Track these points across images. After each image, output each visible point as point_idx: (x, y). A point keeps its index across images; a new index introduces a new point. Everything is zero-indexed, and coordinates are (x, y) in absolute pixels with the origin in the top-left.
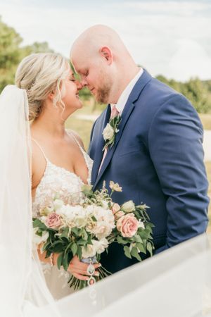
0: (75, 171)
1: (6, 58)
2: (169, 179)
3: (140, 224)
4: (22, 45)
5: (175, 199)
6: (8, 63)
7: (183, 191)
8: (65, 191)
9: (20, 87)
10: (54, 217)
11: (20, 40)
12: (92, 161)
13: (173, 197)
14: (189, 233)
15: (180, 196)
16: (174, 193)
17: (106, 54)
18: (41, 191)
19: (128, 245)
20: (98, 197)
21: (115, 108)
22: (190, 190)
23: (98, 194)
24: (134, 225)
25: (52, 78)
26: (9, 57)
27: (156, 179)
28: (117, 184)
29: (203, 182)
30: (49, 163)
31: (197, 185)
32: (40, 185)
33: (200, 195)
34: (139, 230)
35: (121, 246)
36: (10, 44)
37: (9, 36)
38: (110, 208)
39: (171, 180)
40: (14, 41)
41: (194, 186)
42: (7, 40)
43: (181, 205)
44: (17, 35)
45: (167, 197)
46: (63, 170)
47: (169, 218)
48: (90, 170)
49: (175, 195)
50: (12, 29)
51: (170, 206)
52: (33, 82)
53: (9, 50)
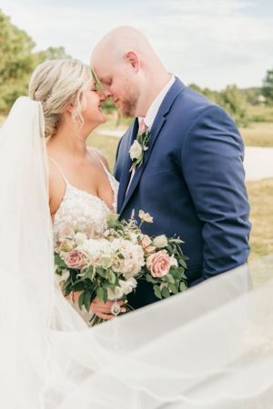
0: (98, 194)
1: (17, 65)
2: (205, 203)
3: (173, 262)
4: (35, 51)
5: (212, 225)
6: (19, 71)
7: (222, 216)
8: (88, 217)
9: (34, 99)
10: (75, 255)
11: (33, 45)
12: (118, 184)
13: (209, 223)
14: (228, 263)
15: (218, 222)
16: (211, 219)
17: (132, 59)
18: (60, 217)
19: (159, 284)
20: (126, 229)
21: (143, 123)
22: (229, 215)
23: (125, 225)
24: (166, 263)
25: (71, 88)
26: (21, 65)
27: (190, 203)
28: (148, 214)
29: (245, 206)
30: (69, 186)
31: (237, 209)
32: (59, 211)
33: (240, 220)
34: (172, 268)
35: (151, 285)
36: (21, 49)
37: (19, 41)
38: (140, 242)
39: (207, 204)
40: (26, 45)
41: (234, 211)
42: (18, 45)
43: (219, 233)
44: (29, 39)
45: (203, 223)
46: (85, 192)
47: (205, 247)
48: (116, 193)
49: (212, 221)
50: (23, 32)
51: (207, 234)
52: (49, 93)
53: (21, 57)
